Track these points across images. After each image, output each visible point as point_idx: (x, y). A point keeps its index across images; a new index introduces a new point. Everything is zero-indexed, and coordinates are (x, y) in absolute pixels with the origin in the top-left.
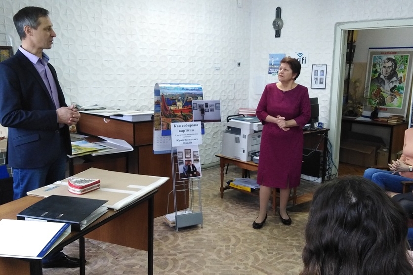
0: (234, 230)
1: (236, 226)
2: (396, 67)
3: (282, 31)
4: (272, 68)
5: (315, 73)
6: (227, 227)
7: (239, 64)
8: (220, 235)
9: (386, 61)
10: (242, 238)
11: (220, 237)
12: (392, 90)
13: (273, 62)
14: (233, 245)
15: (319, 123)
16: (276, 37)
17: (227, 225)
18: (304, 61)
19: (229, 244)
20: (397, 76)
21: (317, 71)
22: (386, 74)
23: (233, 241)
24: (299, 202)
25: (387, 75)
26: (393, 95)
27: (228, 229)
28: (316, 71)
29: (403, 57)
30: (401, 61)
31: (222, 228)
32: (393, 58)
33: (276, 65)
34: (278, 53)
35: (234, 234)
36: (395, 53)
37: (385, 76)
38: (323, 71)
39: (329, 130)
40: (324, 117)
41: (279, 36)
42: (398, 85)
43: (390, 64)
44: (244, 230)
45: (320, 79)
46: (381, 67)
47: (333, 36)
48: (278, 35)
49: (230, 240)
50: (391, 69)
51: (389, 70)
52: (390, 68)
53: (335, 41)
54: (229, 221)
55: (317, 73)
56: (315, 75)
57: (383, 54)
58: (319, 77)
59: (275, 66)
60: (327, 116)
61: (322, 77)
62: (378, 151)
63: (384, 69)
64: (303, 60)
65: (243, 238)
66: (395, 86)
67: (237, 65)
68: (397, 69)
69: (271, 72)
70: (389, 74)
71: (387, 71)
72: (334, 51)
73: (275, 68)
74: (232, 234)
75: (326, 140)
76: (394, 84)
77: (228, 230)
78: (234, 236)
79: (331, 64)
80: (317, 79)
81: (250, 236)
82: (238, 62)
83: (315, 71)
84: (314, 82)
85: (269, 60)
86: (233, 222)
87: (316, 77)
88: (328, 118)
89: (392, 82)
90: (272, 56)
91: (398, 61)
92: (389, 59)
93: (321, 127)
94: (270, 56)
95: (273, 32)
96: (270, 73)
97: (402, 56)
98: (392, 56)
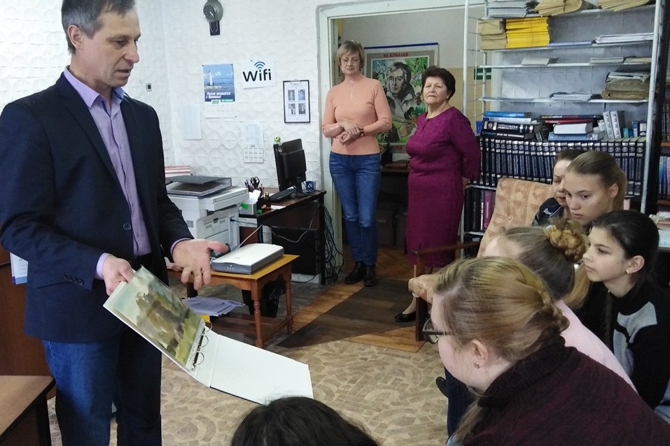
0: (196, 407)
1: (198, 397)
2: (409, 77)
3: (222, 23)
4: (210, 91)
5: (289, 95)
6: (183, 401)
7: (149, 87)
8: (172, 421)
9: (394, 68)
10: (217, 421)
11: (175, 425)
12: (407, 115)
13: (211, 79)
14: (204, 439)
15: (308, 183)
16: (212, 34)
17: (181, 398)
18: (267, 76)
19: (196, 438)
20: (413, 93)
21: (293, 91)
22: (396, 89)
23: (202, 429)
24: (296, 327)
25: (396, 92)
26: (410, 123)
27: (186, 404)
28: (291, 92)
29: (420, 61)
30: (417, 66)
31: (172, 406)
32: (405, 63)
33: (217, 84)
34: (219, 63)
35: (199, 414)
36: (406, 54)
37: (393, 94)
38: (303, 91)
39: (325, 192)
40: (313, 172)
41: (218, 33)
42: (415, 106)
43: (399, 73)
44: (216, 401)
45: (300, 105)
46: (386, 78)
47: (315, 29)
48: (215, 30)
49: (196, 429)
50: (402, 80)
51: (400, 83)
52: (400, 80)
53: (319, 38)
54: (182, 387)
55: (294, 95)
56: (290, 99)
57: (387, 56)
58: (297, 102)
59: (216, 87)
60: (317, 169)
61: (302, 102)
62: (397, 216)
63: (391, 82)
64: (265, 74)
65: (219, 420)
66: (411, 108)
67: (145, 89)
68: (412, 80)
69: (210, 97)
70: (399, 89)
71: (396, 85)
72: (319, 56)
73: (216, 91)
74: (196, 415)
75: (322, 210)
76: (409, 106)
77: (186, 408)
78: (200, 418)
79: (316, 79)
80: (293, 105)
81: (230, 412)
82: (147, 82)
83: (289, 92)
84: (288, 111)
85: (203, 76)
86: (190, 390)
87: (292, 102)
88: (320, 172)
89: (406, 102)
90: (207, 69)
91: (412, 68)
92: (398, 65)
93: (312, 188)
94: (204, 69)
95: (206, 26)
96: (208, 100)
97: (418, 59)
98: (402, 60)
